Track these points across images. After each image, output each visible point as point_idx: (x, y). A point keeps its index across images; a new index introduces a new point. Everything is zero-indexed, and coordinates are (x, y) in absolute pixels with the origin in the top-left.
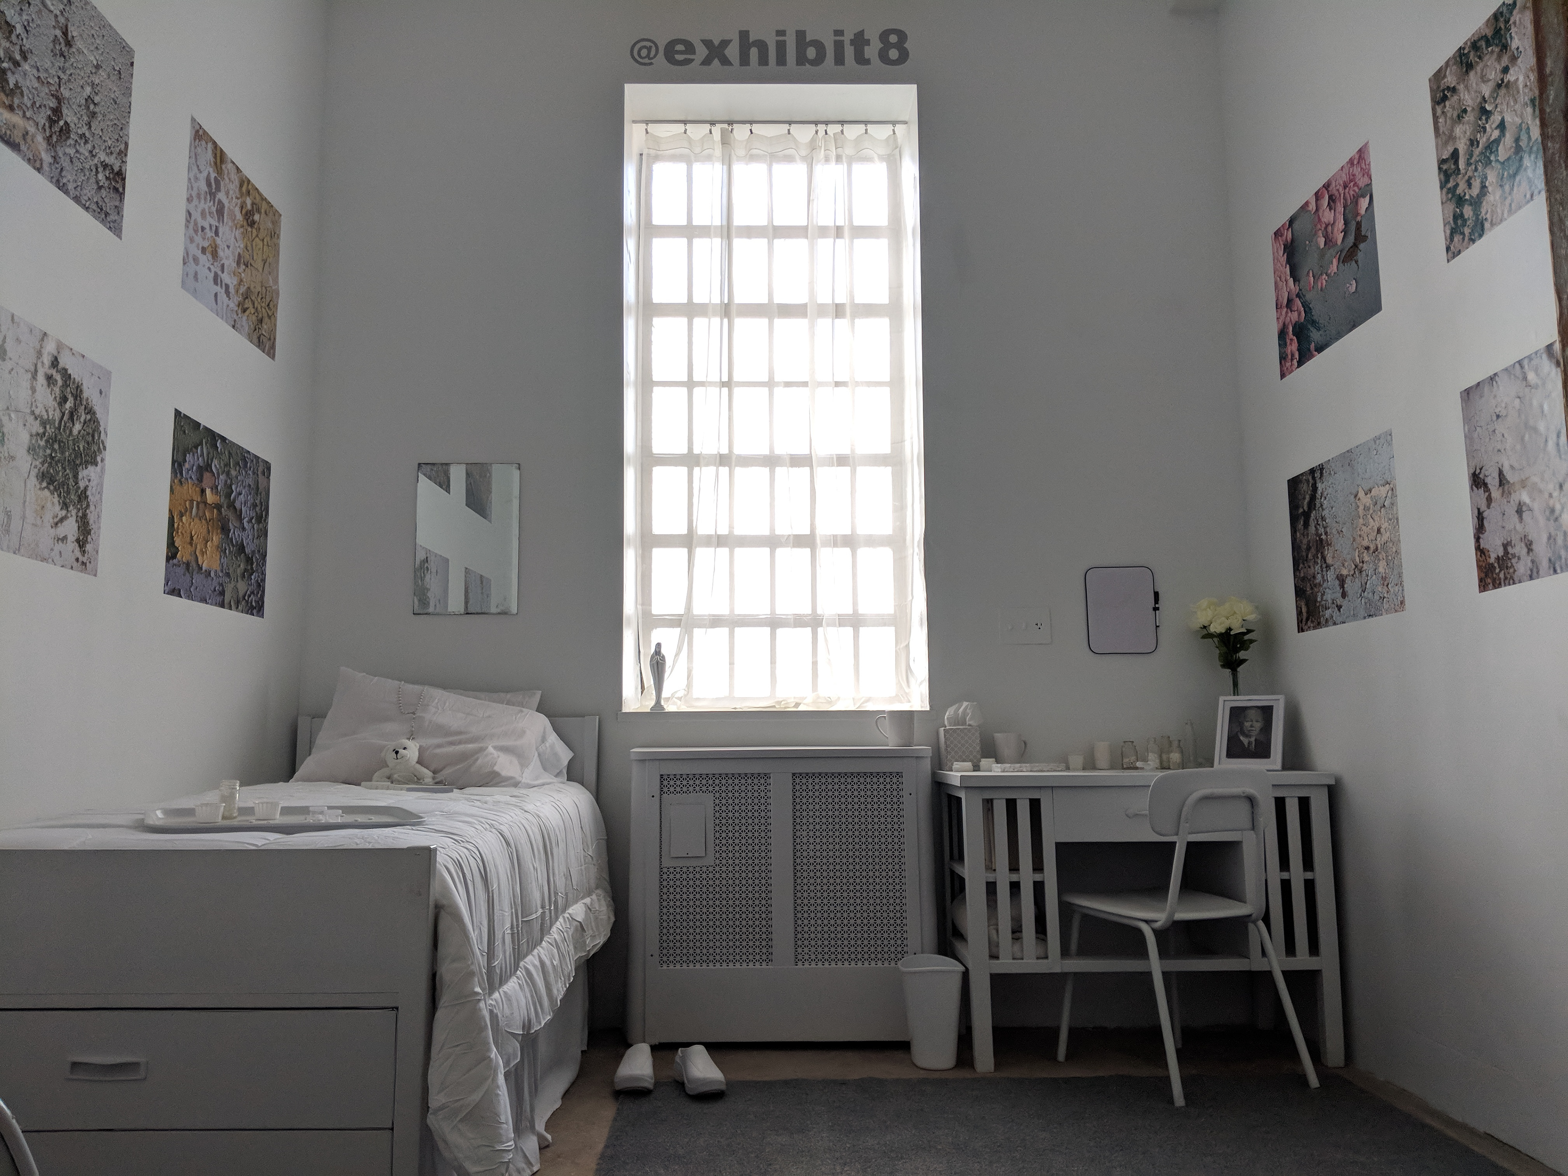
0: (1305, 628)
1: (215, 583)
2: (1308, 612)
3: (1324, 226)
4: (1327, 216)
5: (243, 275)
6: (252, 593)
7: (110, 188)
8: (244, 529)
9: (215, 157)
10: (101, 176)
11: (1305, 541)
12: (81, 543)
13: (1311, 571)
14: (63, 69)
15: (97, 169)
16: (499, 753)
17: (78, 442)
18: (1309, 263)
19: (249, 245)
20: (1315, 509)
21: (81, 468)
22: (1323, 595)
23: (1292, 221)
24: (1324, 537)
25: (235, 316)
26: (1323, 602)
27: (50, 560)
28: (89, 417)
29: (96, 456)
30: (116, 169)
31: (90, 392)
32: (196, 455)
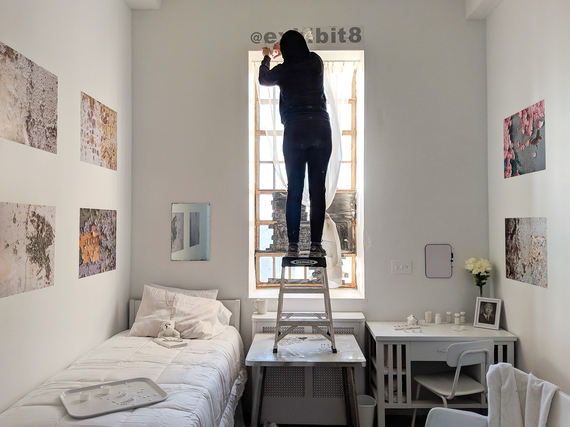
0: (509, 277)
1: (98, 265)
2: (510, 272)
3: (525, 125)
4: (526, 122)
5: (103, 144)
6: (112, 262)
7: (51, 136)
8: (107, 240)
9: (91, 103)
10: (48, 133)
11: (510, 244)
12: (47, 276)
13: (512, 257)
14: (31, 99)
15: (46, 131)
16: (204, 322)
17: (44, 239)
18: (518, 138)
19: (105, 131)
20: (515, 234)
21: (46, 248)
22: (516, 268)
23: (512, 118)
24: (518, 246)
25: (101, 161)
26: (516, 271)
27: (36, 288)
28: (48, 228)
29: (51, 241)
30: (53, 127)
31: (48, 219)
32: (88, 222)
